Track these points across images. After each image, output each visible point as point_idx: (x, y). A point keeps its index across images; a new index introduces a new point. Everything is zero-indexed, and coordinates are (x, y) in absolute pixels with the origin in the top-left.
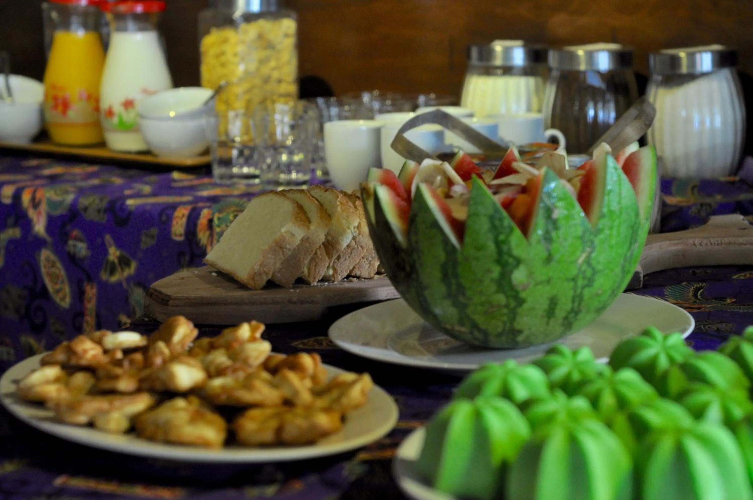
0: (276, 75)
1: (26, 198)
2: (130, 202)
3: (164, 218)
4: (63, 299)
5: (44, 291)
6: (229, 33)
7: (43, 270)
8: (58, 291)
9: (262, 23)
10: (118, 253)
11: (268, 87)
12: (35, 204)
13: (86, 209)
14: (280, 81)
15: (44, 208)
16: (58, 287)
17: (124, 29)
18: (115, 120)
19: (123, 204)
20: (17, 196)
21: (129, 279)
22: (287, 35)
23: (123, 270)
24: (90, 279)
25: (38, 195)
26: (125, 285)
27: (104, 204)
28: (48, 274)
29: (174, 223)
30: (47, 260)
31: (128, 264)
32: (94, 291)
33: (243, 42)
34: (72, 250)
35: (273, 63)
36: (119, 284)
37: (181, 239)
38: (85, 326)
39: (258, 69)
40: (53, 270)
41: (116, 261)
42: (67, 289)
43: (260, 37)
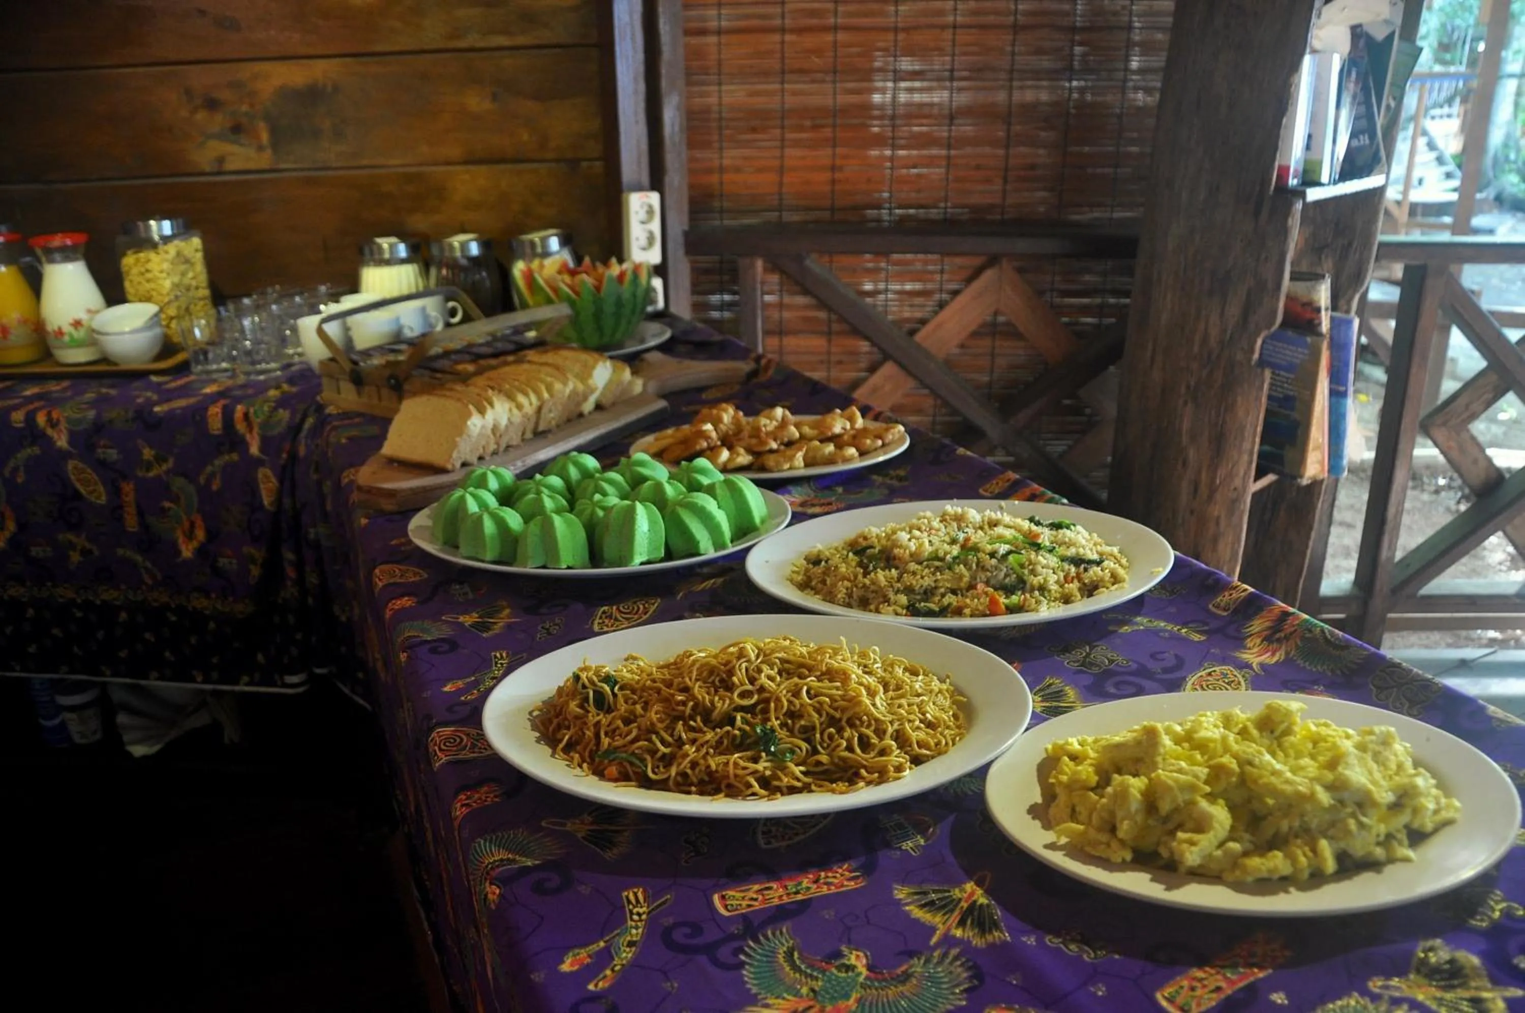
0: (194, 283)
1: (41, 419)
2: (157, 409)
3: (198, 418)
4: (98, 498)
5: (77, 495)
6: (152, 255)
7: (72, 477)
8: (91, 492)
9: (176, 242)
10: (153, 452)
11: (191, 294)
12: (53, 424)
13: (111, 421)
14: (197, 288)
15: (63, 425)
16: (91, 488)
17: (52, 261)
18: (66, 338)
19: (152, 411)
20: (30, 418)
21: (168, 472)
22: (197, 250)
23: (160, 466)
24: (125, 477)
25: (55, 415)
26: (164, 478)
27: (131, 414)
28: (79, 480)
29: (210, 420)
30: (75, 468)
31: (165, 460)
32: (131, 486)
33: (167, 260)
34: (102, 456)
35: (190, 275)
36: (158, 478)
37: (216, 433)
38: (126, 516)
39: (181, 280)
40: (82, 476)
41: (152, 459)
42: (101, 489)
43: (179, 254)
